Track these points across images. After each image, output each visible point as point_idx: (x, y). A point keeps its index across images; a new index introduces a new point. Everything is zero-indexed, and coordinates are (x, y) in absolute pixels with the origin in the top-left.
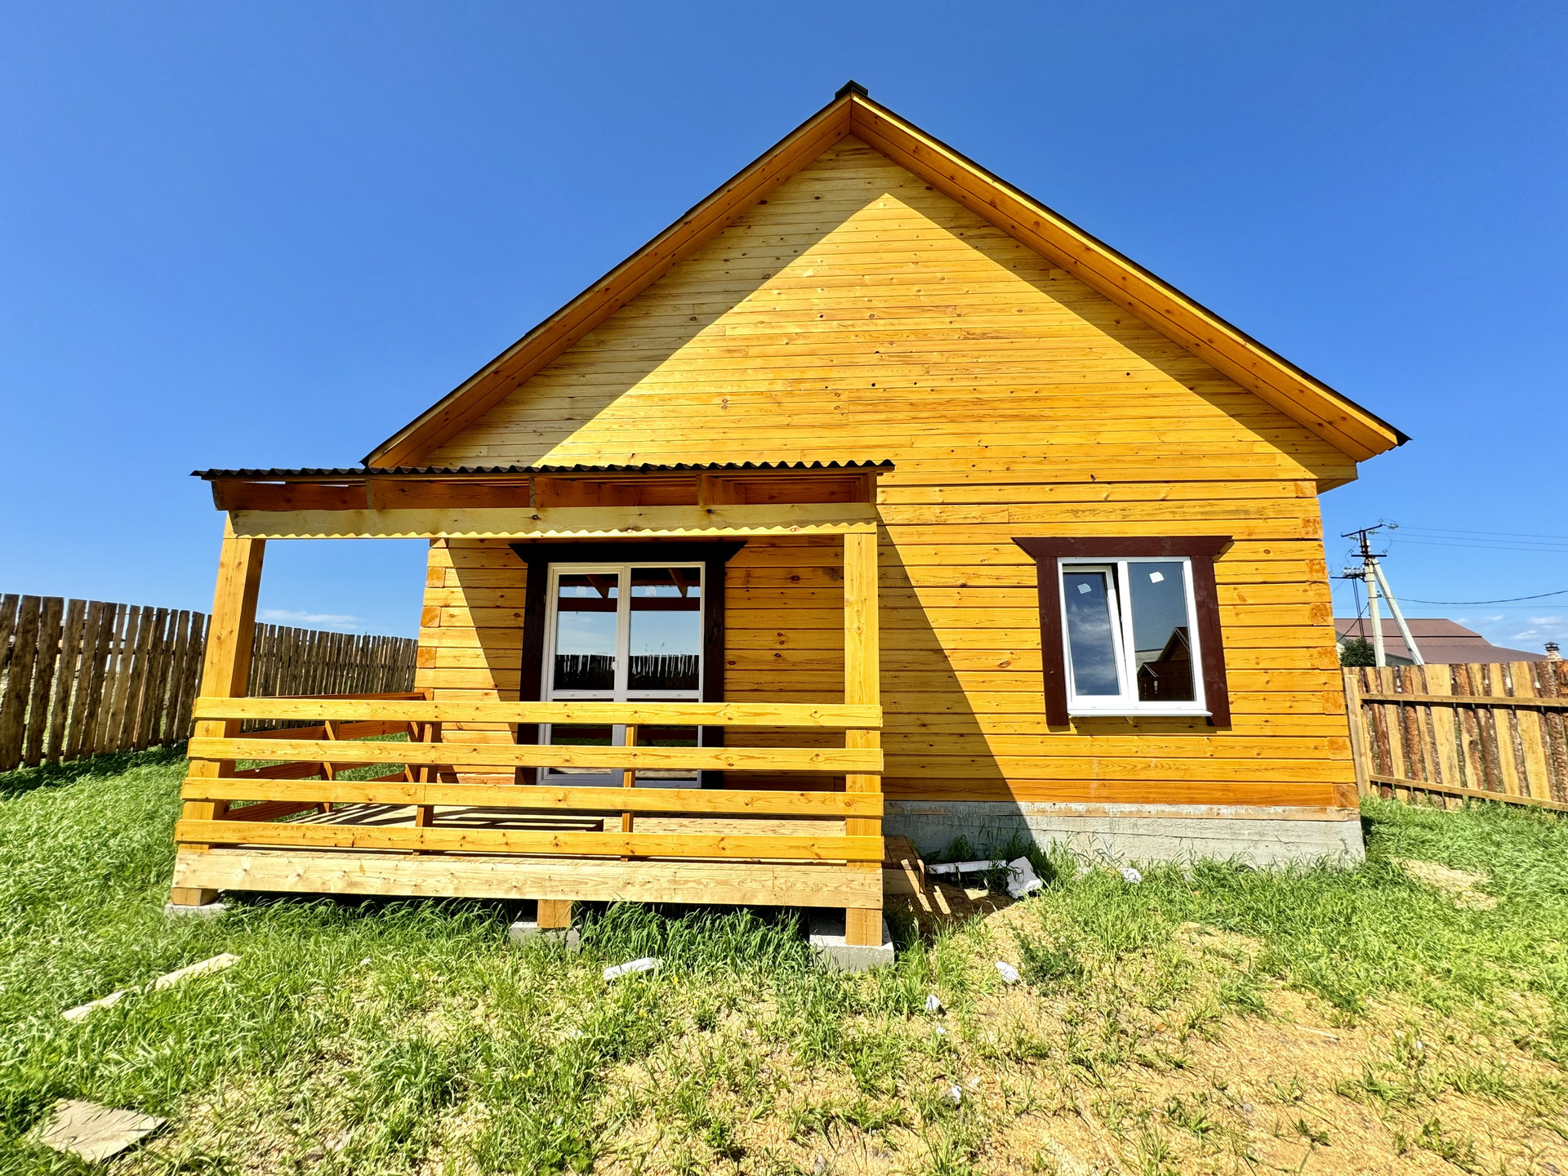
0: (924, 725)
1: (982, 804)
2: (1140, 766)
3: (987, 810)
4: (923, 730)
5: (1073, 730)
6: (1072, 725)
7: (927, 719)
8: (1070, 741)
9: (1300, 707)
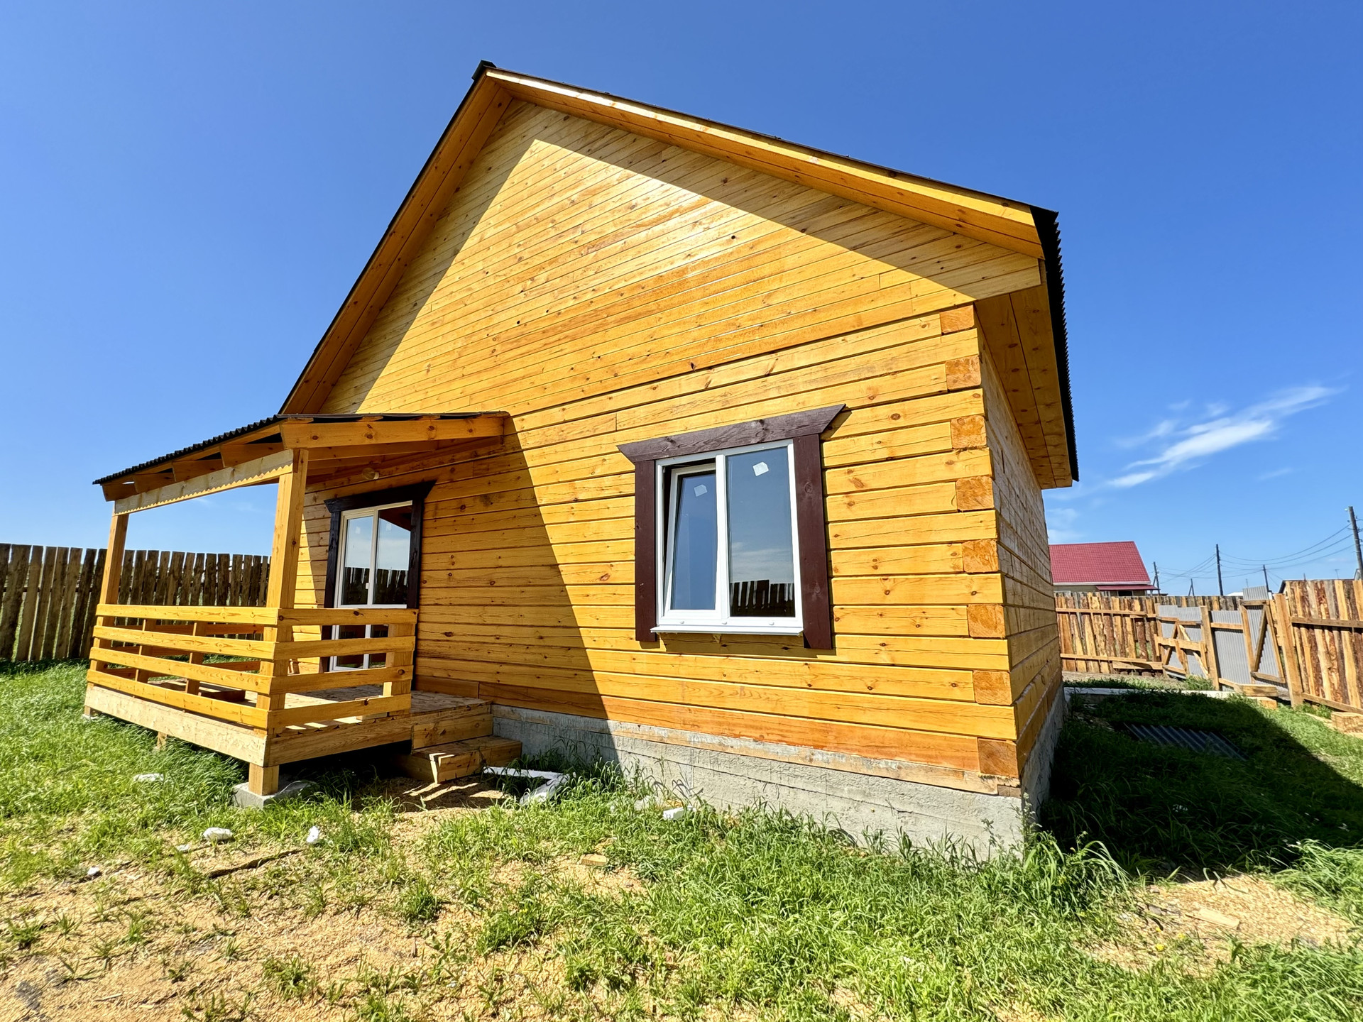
0: (541, 638)
1: (578, 718)
2: (727, 692)
3: (582, 725)
4: (541, 642)
5: (663, 648)
6: (662, 642)
7: (544, 632)
8: (660, 658)
9: (929, 627)
